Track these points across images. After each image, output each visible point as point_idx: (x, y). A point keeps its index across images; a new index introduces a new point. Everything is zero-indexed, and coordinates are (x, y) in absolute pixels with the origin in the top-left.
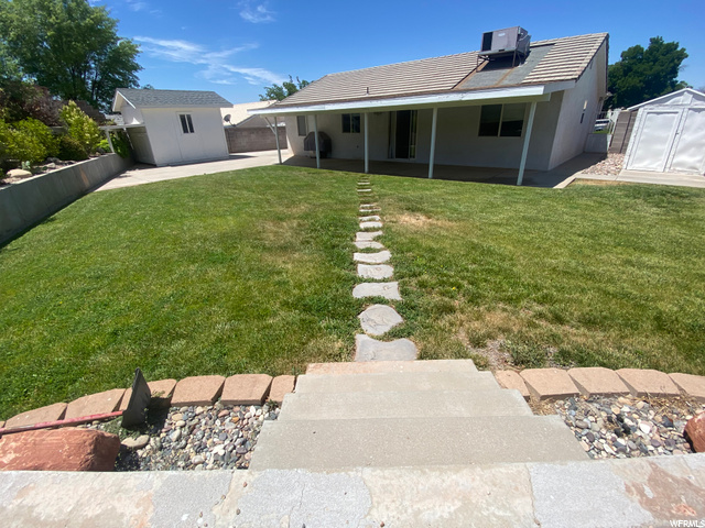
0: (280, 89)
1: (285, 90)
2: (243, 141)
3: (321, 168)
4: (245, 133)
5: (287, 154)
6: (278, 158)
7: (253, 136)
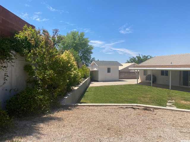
0: (135, 58)
1: (137, 58)
2: (122, 76)
3: (153, 86)
4: (123, 73)
5: (139, 81)
6: (137, 82)
7: (126, 74)
